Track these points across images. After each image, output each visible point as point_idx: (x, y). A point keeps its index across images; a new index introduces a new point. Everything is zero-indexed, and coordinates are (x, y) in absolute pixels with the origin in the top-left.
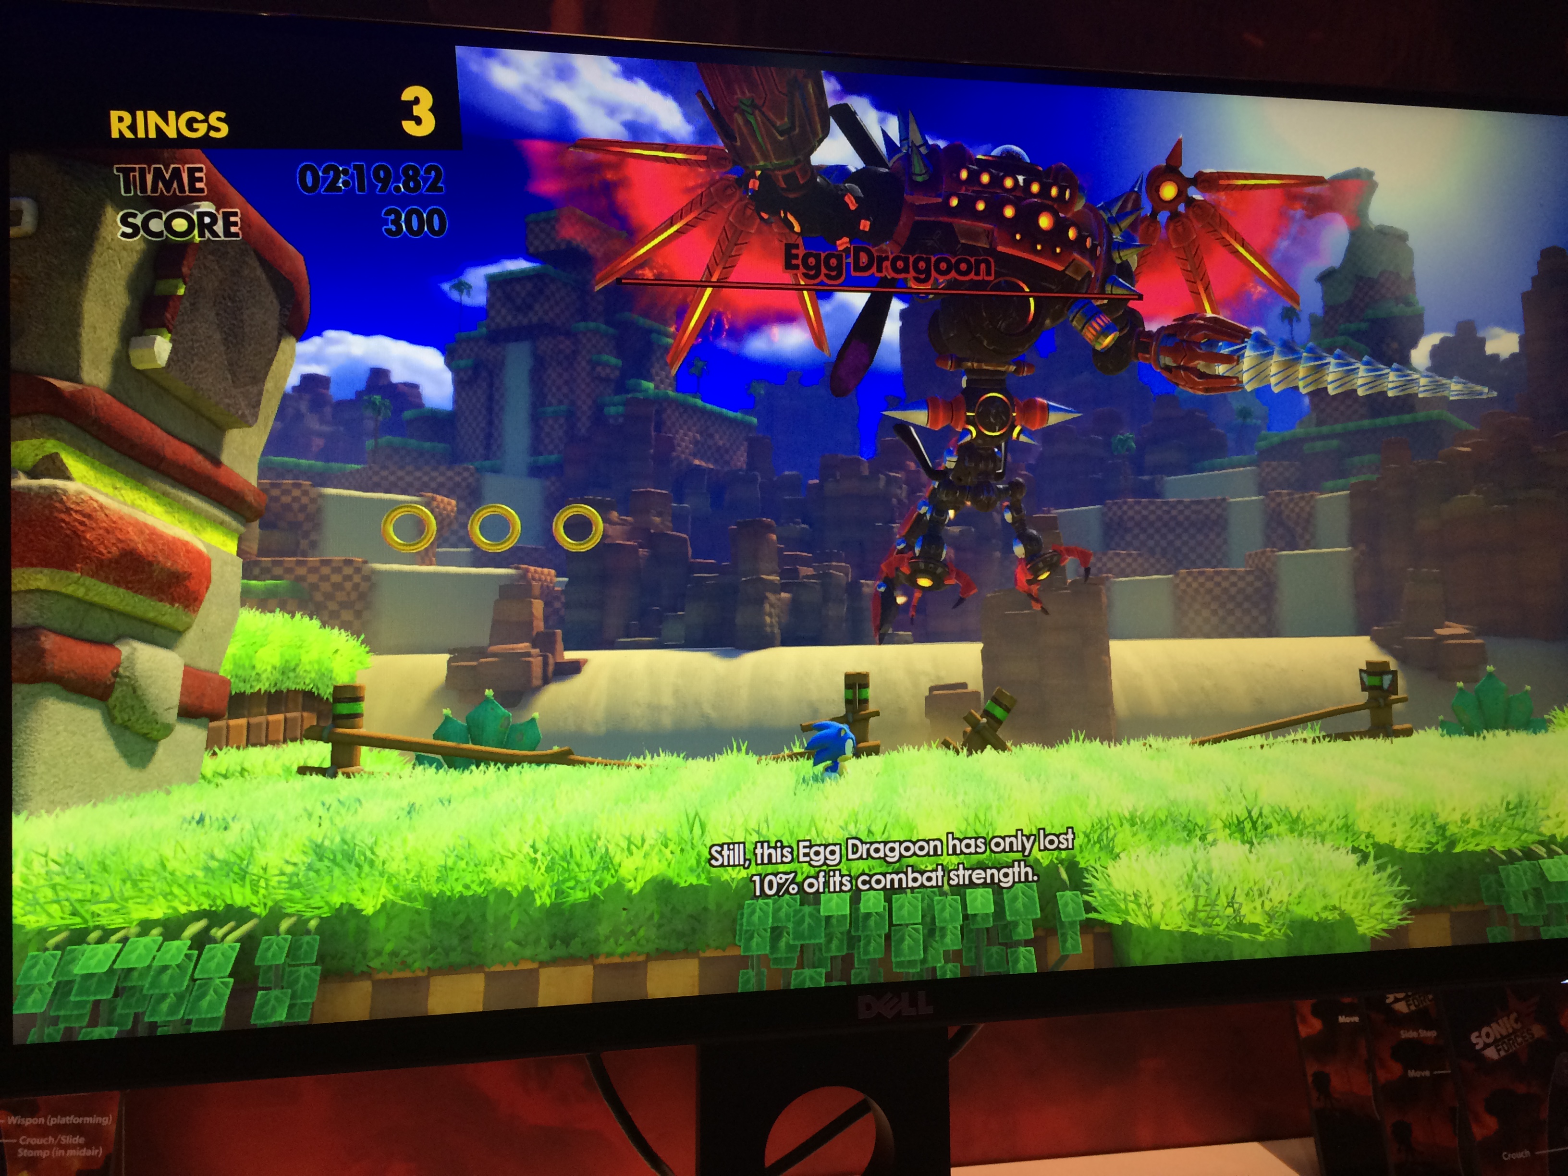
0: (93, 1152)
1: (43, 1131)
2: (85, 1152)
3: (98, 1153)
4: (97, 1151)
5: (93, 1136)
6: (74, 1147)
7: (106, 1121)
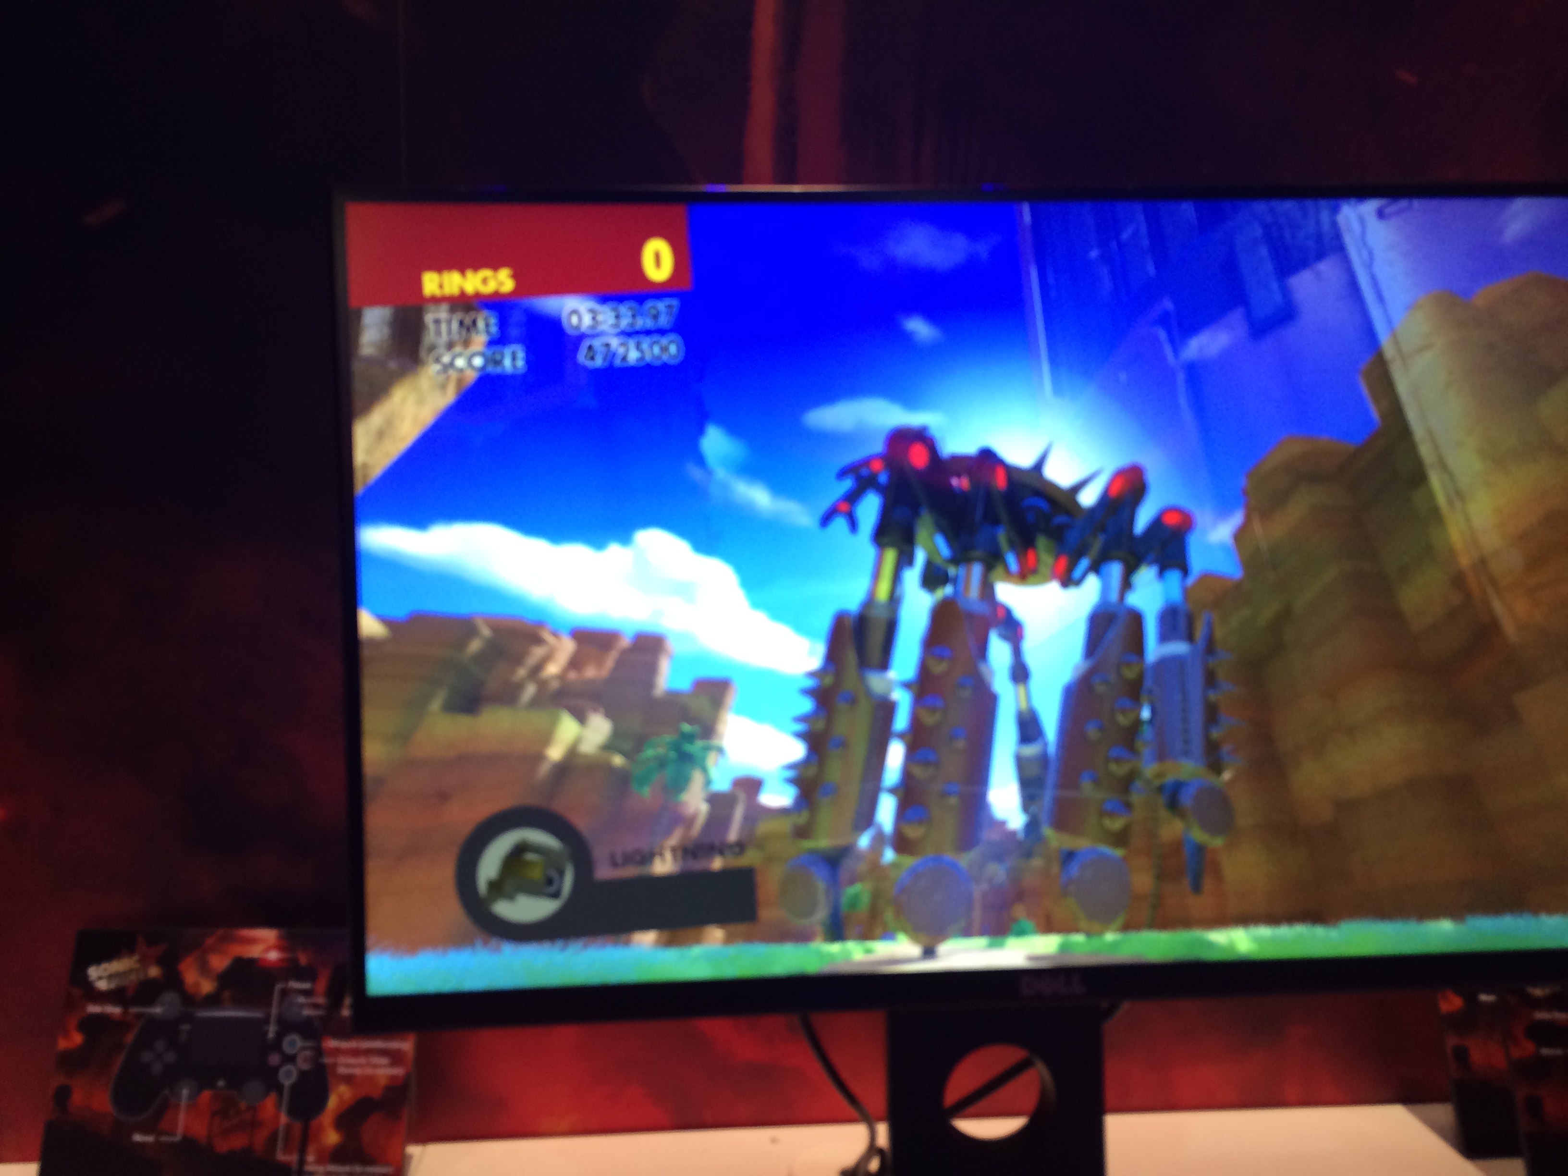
0: (396, 1071)
1: (355, 1053)
2: (390, 1071)
3: (400, 1072)
4: (398, 1070)
5: (396, 1058)
6: (381, 1066)
7: (406, 1045)
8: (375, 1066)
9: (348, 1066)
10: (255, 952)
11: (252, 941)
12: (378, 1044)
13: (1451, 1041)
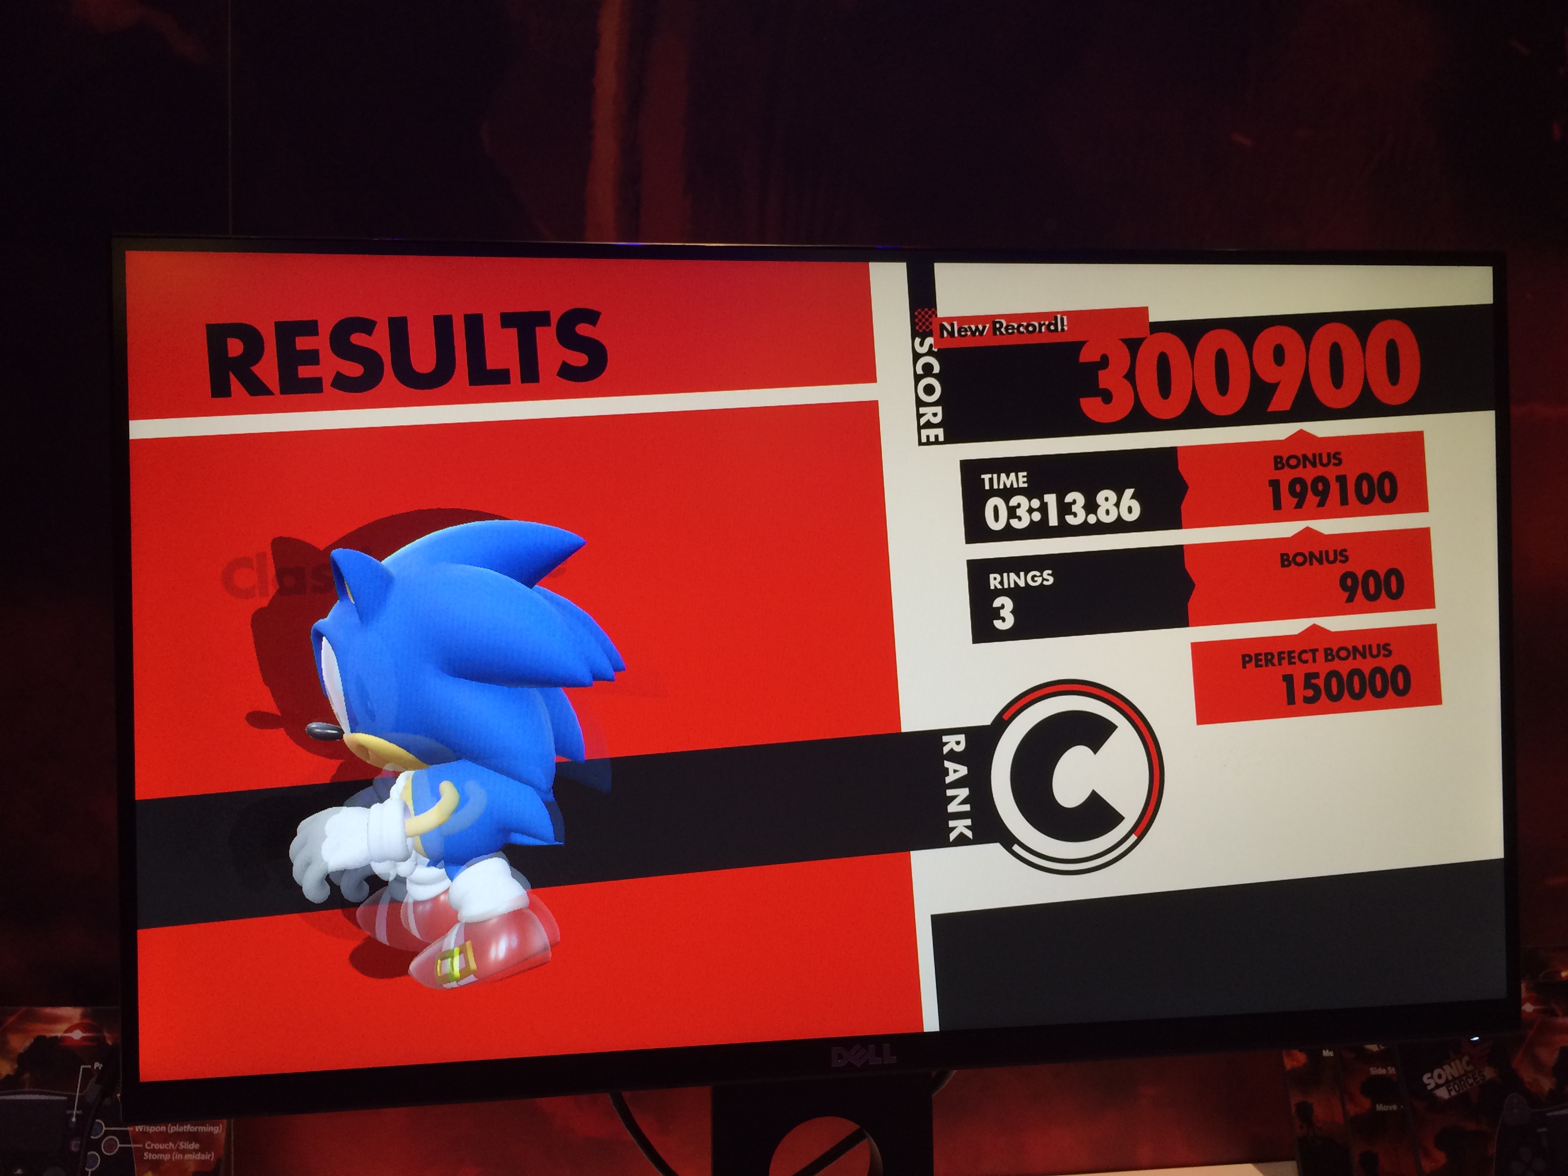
0: (206, 1157)
1: (165, 1137)
2: (199, 1157)
3: (211, 1157)
4: (209, 1156)
5: (206, 1143)
6: (190, 1152)
7: (217, 1130)
8: (184, 1152)
9: (153, 1151)
10: (59, 1031)
11: (57, 1020)
12: (188, 1128)
13: (1295, 1099)
